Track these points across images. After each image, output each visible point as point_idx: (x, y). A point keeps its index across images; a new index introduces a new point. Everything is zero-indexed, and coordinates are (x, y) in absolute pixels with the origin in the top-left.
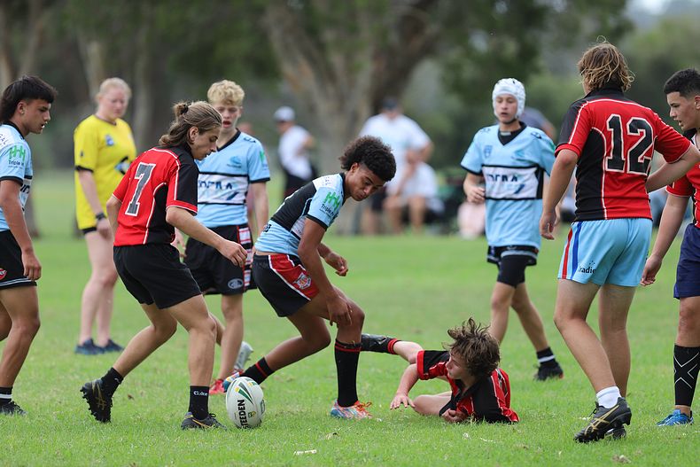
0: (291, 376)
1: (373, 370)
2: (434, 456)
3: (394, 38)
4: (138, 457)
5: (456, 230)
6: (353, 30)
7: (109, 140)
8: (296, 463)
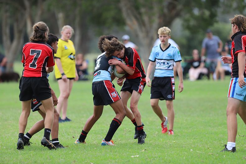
0: (130, 130)
1: (159, 127)
2: (180, 158)
3: (166, 11)
4: (76, 158)
5: (188, 78)
6: (151, 8)
7: (66, 47)
8: (132, 160)
